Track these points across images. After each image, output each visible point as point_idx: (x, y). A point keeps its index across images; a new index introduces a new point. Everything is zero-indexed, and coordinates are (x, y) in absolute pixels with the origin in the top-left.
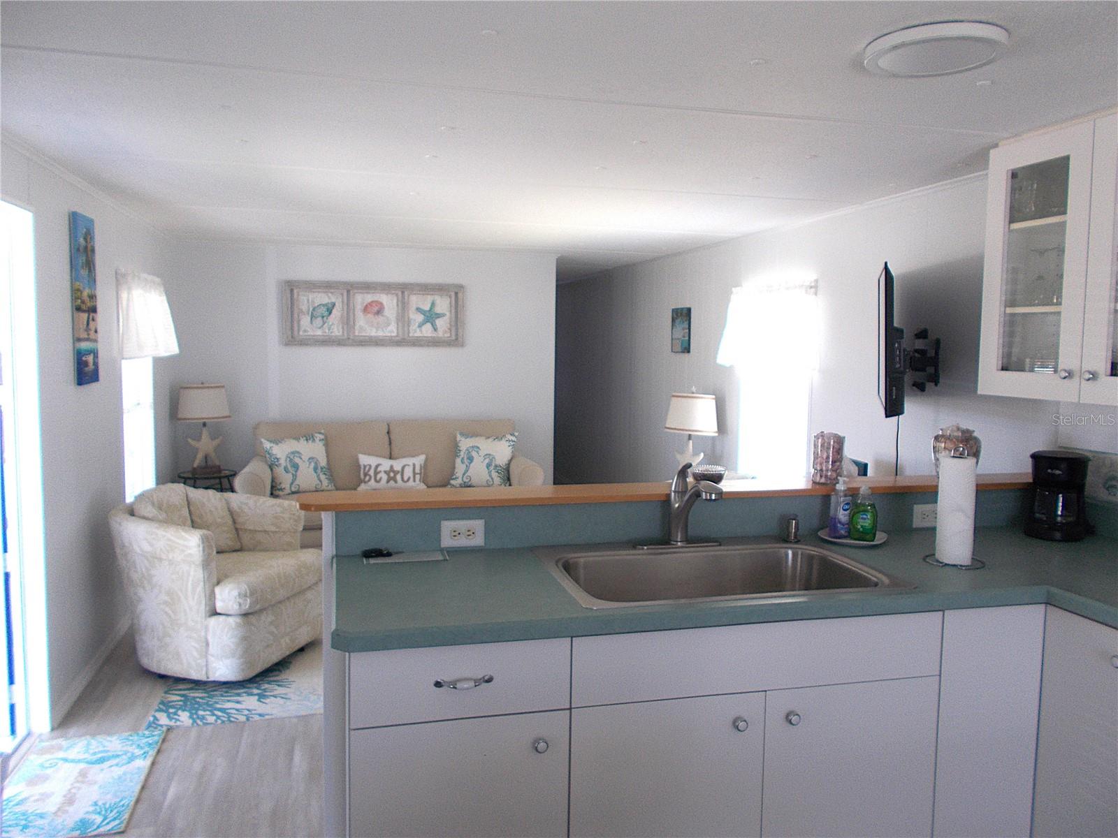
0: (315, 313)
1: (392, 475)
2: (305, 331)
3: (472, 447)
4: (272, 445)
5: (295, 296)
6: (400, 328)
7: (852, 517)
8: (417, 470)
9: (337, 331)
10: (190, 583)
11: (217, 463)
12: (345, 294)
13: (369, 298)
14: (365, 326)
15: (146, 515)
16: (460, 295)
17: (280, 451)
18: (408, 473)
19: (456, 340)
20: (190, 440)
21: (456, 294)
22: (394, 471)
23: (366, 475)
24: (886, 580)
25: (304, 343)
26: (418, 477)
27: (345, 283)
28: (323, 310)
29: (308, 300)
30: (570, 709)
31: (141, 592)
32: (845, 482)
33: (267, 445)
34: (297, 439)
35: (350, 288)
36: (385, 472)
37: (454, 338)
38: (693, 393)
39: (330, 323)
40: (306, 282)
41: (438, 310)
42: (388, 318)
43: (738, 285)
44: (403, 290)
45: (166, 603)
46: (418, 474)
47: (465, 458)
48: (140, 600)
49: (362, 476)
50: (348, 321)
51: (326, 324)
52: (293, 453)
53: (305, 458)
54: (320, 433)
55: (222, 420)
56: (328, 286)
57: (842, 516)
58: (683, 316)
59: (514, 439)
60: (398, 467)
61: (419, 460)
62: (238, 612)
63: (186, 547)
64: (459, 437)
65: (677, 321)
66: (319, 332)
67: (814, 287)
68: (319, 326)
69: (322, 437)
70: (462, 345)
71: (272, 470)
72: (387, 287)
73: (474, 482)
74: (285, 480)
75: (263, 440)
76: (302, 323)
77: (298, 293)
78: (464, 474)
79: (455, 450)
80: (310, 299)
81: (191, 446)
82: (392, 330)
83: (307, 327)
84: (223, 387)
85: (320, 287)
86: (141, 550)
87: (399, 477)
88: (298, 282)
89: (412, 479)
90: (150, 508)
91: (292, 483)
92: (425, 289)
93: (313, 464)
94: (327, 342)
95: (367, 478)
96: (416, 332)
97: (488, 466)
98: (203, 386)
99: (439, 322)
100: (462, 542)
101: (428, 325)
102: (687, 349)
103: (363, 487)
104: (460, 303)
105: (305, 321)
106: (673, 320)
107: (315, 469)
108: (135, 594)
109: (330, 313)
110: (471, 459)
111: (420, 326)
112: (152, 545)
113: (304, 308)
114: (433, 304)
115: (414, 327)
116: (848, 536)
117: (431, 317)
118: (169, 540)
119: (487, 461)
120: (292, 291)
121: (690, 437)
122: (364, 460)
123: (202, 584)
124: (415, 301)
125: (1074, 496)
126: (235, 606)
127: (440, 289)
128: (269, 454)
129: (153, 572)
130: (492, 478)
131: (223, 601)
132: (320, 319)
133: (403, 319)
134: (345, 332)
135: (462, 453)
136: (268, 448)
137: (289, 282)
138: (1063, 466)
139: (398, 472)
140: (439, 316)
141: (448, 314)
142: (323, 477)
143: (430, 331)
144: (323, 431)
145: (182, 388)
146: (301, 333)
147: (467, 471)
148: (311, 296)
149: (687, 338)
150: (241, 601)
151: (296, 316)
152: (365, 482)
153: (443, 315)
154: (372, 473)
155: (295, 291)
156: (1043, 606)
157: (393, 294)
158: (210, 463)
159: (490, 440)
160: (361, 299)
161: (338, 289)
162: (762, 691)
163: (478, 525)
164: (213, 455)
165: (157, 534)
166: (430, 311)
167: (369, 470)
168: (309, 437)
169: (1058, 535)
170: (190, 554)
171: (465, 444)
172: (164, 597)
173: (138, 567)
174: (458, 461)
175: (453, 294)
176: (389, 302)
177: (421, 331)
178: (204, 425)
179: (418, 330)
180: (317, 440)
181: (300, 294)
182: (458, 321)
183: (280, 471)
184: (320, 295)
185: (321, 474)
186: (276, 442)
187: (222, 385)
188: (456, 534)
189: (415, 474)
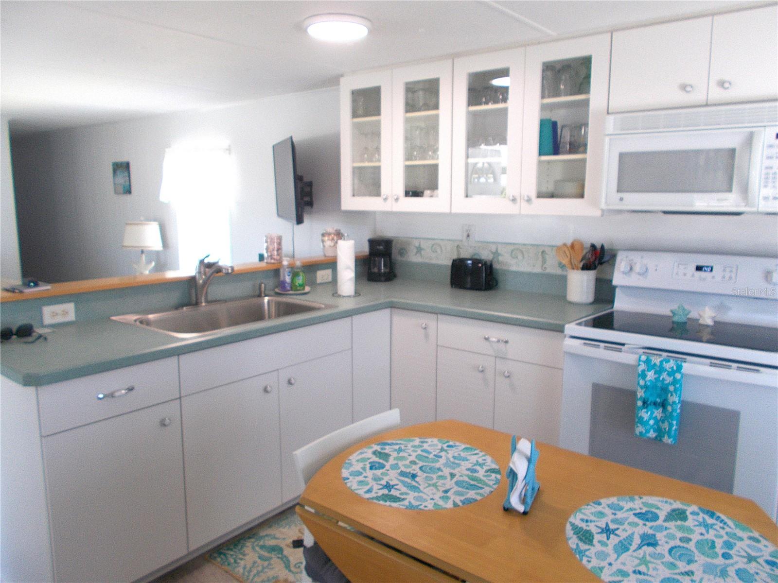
7: (292, 280)
24: (323, 306)
30: (180, 398)
32: (287, 261)
38: (142, 221)
43: (169, 147)
57: (288, 279)
58: (122, 168)
65: (118, 172)
67: (229, 150)
100: (60, 319)
102: (128, 191)
106: (114, 171)
116: (292, 289)
121: (142, 252)
125: (388, 259)
138: (383, 244)
149: (128, 183)
156: (390, 309)
162: (274, 371)
163: (70, 307)
169: (383, 278)
188: (54, 314)
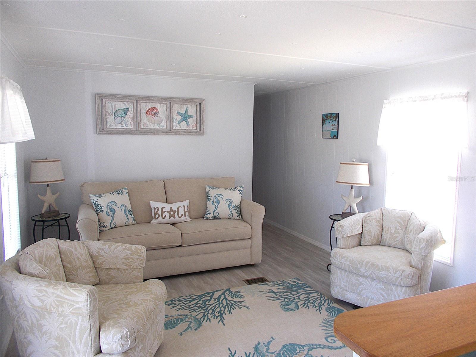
0: (116, 114)
1: (172, 213)
2: (110, 125)
3: (218, 195)
4: (97, 198)
5: (104, 103)
6: (168, 124)
8: (186, 210)
9: (130, 126)
10: (78, 330)
11: (57, 209)
12: (135, 103)
13: (150, 106)
14: (147, 122)
15: (33, 271)
16: (202, 105)
17: (103, 202)
18: (181, 212)
19: (200, 131)
20: (39, 195)
21: (200, 104)
22: (173, 211)
23: (155, 214)
25: (110, 132)
26: (187, 214)
27: (135, 96)
28: (122, 112)
29: (112, 106)
31: (31, 337)
33: (94, 198)
34: (112, 193)
35: (138, 99)
36: (167, 211)
37: (198, 130)
38: (353, 162)
39: (126, 121)
40: (111, 95)
41: (190, 113)
42: (161, 118)
44: (169, 101)
45: (55, 347)
46: (186, 212)
47: (214, 202)
48: (30, 343)
49: (153, 215)
50: (137, 119)
51: (124, 121)
52: (111, 202)
53: (119, 205)
54: (125, 189)
55: (60, 182)
56: (124, 98)
58: (331, 118)
59: (242, 189)
60: (175, 209)
61: (186, 203)
62: (121, 351)
63: (74, 301)
64: (208, 189)
65: (327, 121)
66: (119, 126)
68: (119, 122)
69: (127, 191)
70: (203, 134)
71: (97, 214)
72: (160, 99)
73: (221, 216)
74: (107, 220)
75: (91, 195)
76: (108, 120)
77: (106, 101)
78: (214, 211)
79: (207, 197)
80: (113, 106)
81: (39, 198)
82: (163, 125)
83: (111, 122)
84: (60, 161)
85: (119, 98)
86: (32, 305)
87: (176, 214)
88: (106, 94)
89: (184, 215)
90: (35, 265)
91: (111, 222)
92: (183, 101)
93: (123, 209)
94: (124, 132)
95: (157, 216)
96: (177, 126)
97: (229, 205)
98: (46, 160)
99: (190, 121)
101: (184, 122)
102: (336, 137)
103: (154, 221)
104: (202, 110)
105: (110, 119)
106: (324, 120)
107: (125, 212)
108: (25, 338)
109: (126, 114)
110: (218, 202)
111: (179, 123)
112: (42, 301)
113: (110, 111)
114: (187, 110)
115: (176, 123)
117: (185, 117)
118: (58, 296)
119: (228, 203)
120: (102, 100)
121: (352, 187)
122: (154, 204)
123: (88, 330)
124: (176, 108)
126: (119, 347)
127: (191, 101)
128: (95, 204)
129: (43, 322)
130: (232, 213)
131: (108, 343)
132: (119, 118)
133: (169, 118)
134: (135, 126)
135: (212, 198)
136: (95, 200)
137: (100, 94)
139: (175, 211)
140: (190, 117)
141: (195, 116)
142: (130, 217)
143: (185, 126)
144: (126, 188)
145: (32, 162)
146: (108, 127)
147: (216, 209)
148: (114, 103)
149: (336, 130)
150: (124, 342)
151: (104, 116)
152: (156, 219)
153: (193, 116)
154: (159, 212)
155: (104, 100)
157: (163, 103)
158: (52, 209)
159: (228, 190)
160: (145, 106)
161: (131, 100)
164: (54, 204)
165: (46, 292)
166: (185, 114)
167: (157, 211)
168: (119, 192)
170: (79, 308)
171: (213, 193)
172: (54, 342)
173: (28, 317)
174: (209, 203)
175: (198, 104)
176: (162, 108)
177: (180, 125)
178: (48, 185)
179: (178, 125)
180: (124, 194)
181: (107, 102)
182: (201, 121)
183: (103, 215)
184: (119, 103)
185: (128, 215)
186: (100, 195)
187: (59, 160)
189: (185, 212)
